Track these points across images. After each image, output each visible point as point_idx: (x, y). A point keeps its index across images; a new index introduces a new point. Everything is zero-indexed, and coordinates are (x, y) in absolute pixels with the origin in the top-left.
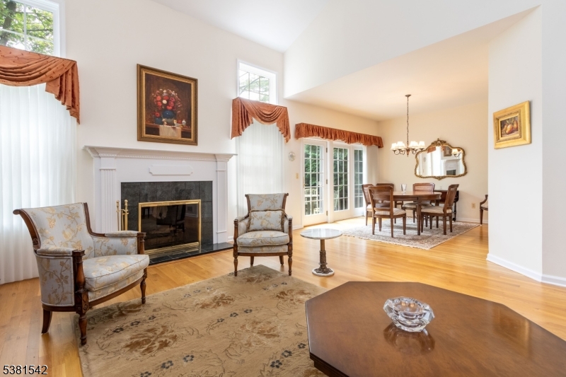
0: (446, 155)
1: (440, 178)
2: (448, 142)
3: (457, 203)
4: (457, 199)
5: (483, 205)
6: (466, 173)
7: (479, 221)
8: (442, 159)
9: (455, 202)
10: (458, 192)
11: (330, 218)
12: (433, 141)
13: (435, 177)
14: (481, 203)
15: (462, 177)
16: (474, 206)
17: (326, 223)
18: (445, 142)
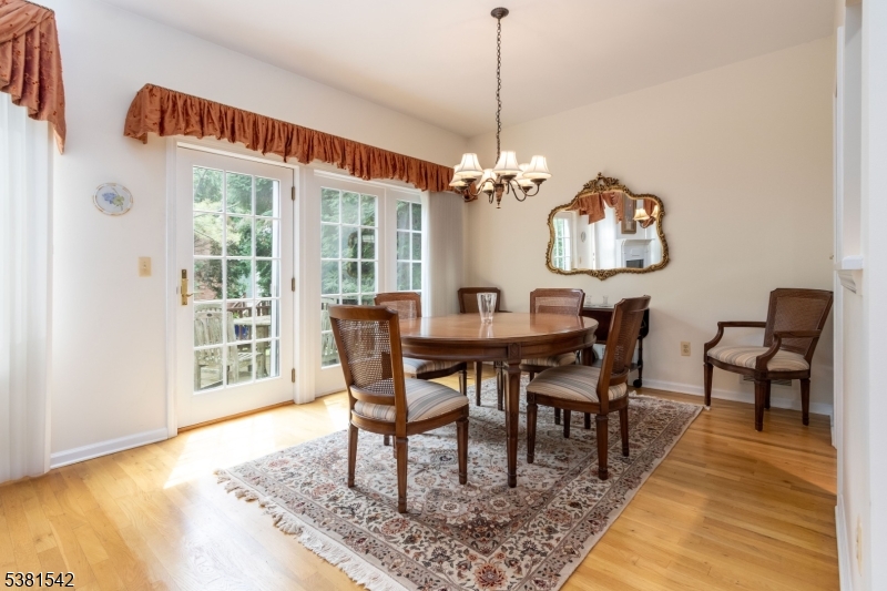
0: (625, 231)
1: (603, 275)
2: (622, 182)
3: (644, 340)
4: (644, 332)
5: (713, 352)
6: (666, 262)
7: (700, 391)
8: (617, 238)
9: (640, 339)
10: (647, 312)
11: (303, 389)
12: (587, 181)
13: (591, 273)
14: (708, 346)
15: (657, 273)
16: (686, 349)
17: (291, 403)
18: (615, 182)
